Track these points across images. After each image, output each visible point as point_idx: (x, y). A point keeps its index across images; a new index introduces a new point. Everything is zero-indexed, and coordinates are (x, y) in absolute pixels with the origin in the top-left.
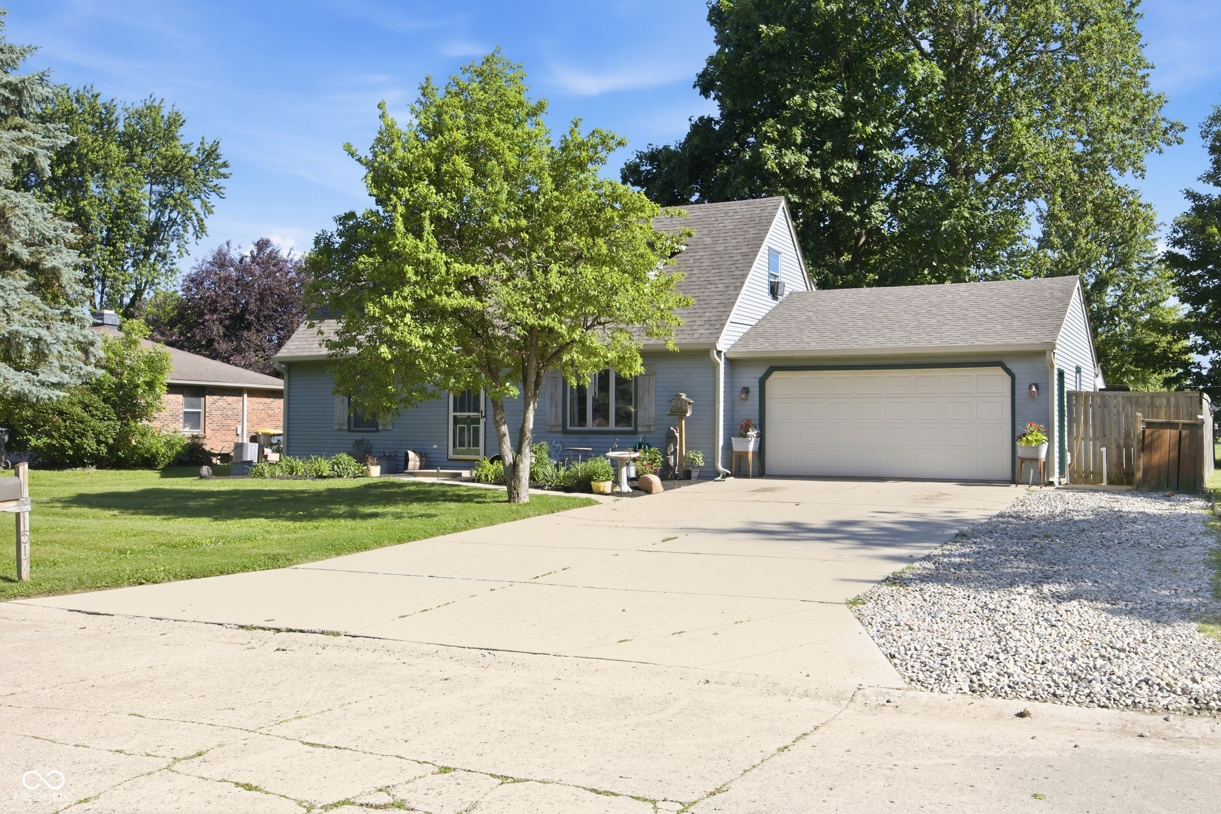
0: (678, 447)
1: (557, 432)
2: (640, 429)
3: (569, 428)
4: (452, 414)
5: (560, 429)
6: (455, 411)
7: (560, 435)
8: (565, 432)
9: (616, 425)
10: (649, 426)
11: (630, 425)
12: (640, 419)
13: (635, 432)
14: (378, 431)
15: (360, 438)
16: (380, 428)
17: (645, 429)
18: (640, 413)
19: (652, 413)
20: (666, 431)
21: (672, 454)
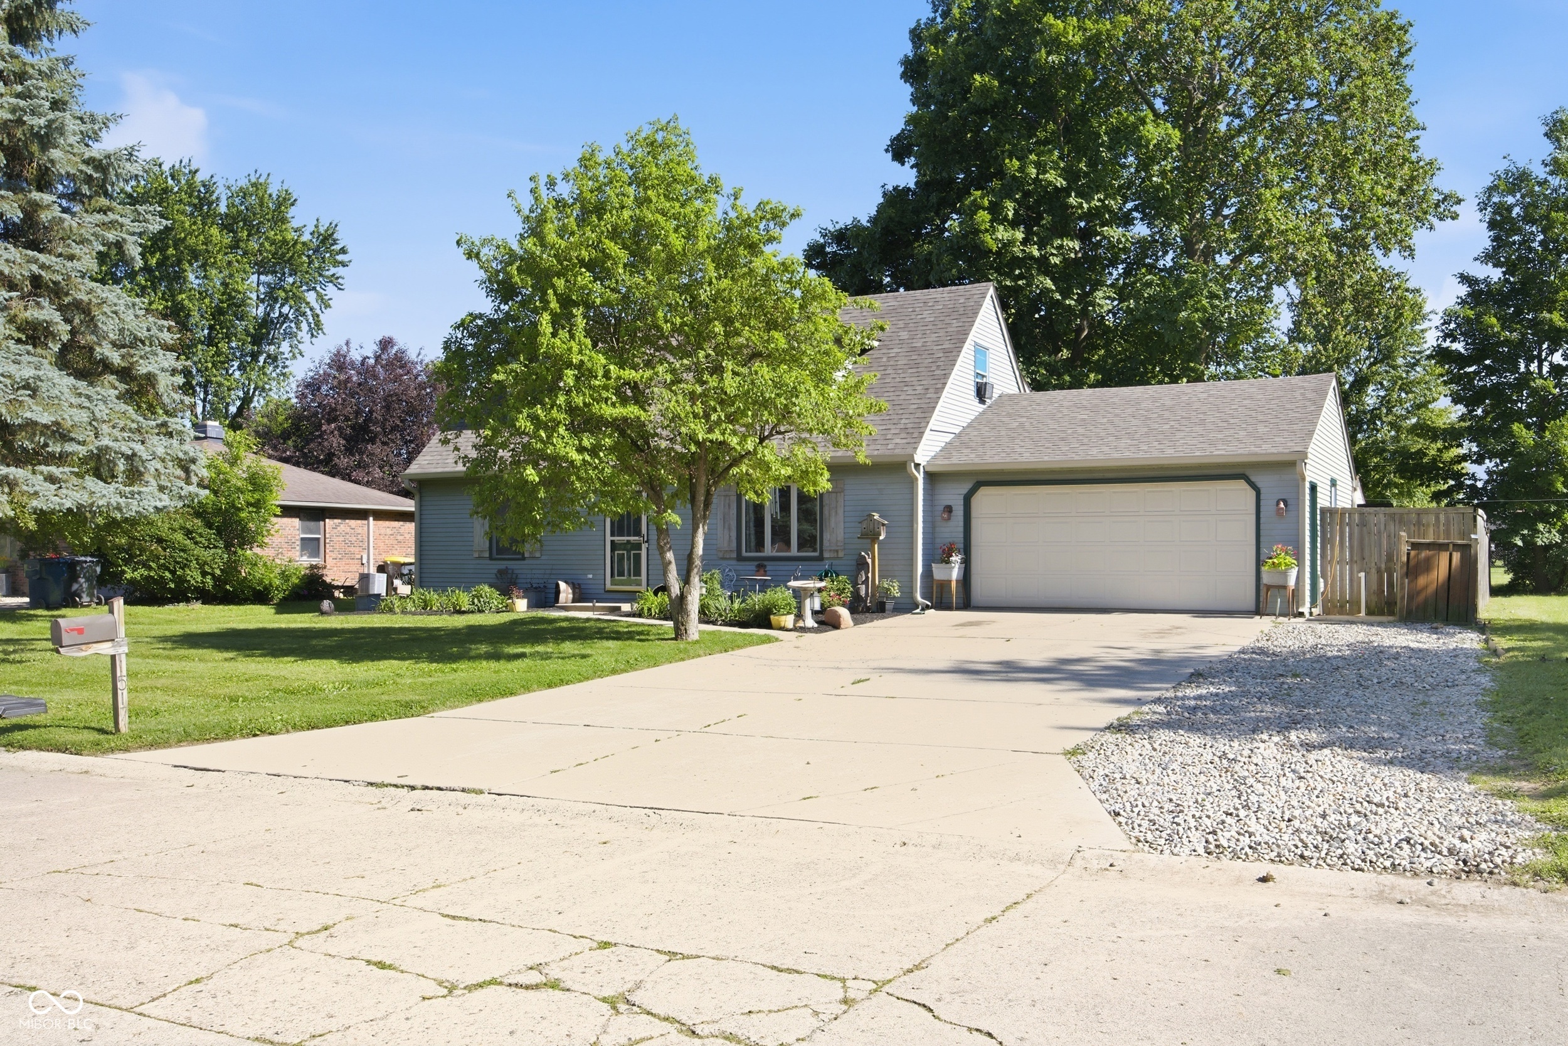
0: (870, 575)
1: (730, 559)
2: (826, 555)
3: (744, 554)
4: (609, 538)
5: (734, 555)
6: (612, 534)
7: (734, 562)
8: (740, 558)
9: (799, 550)
10: (837, 551)
11: (815, 550)
12: (826, 543)
13: (820, 558)
14: (523, 559)
15: (503, 567)
16: (526, 555)
17: (832, 555)
18: (827, 536)
19: (841, 536)
20: (856, 557)
21: (863, 583)
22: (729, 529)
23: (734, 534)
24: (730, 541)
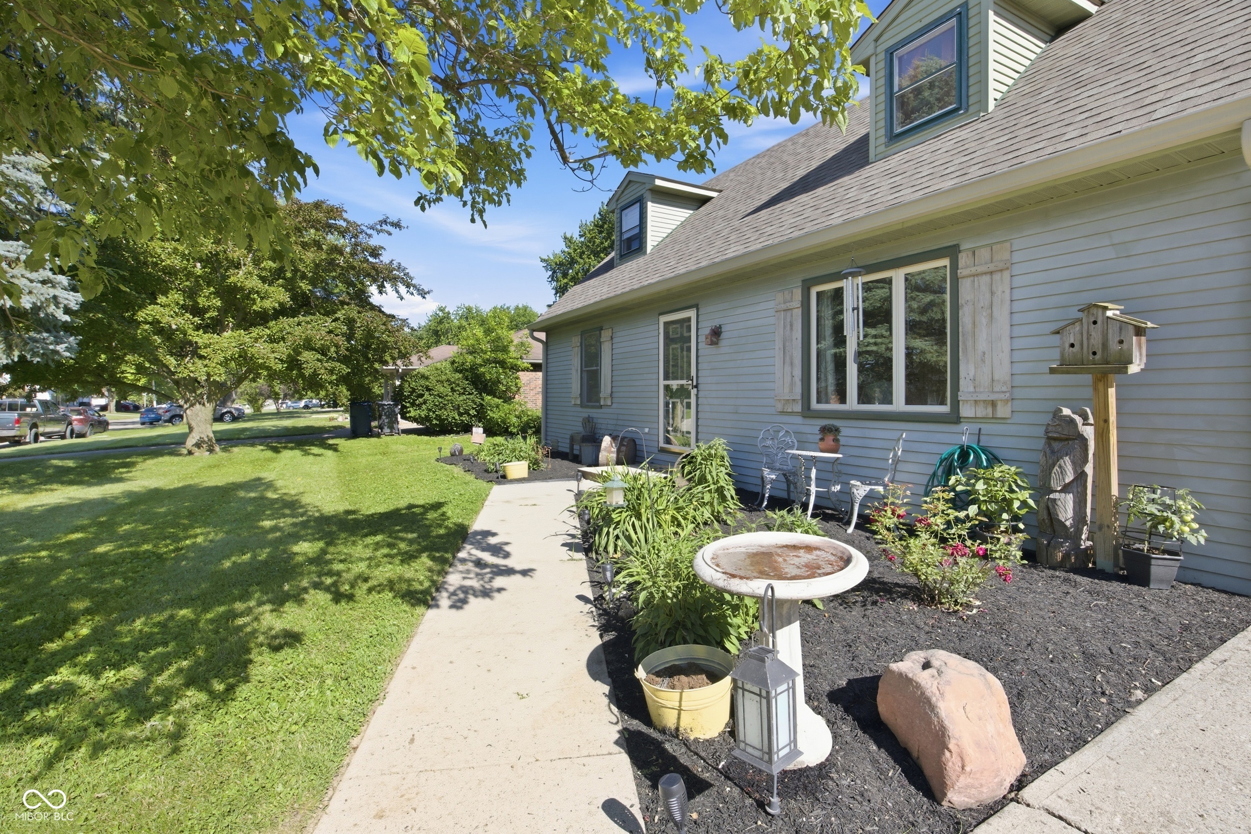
0: (1089, 469)
1: (792, 413)
2: (966, 411)
3: (814, 405)
4: (662, 383)
5: (798, 408)
6: (666, 378)
7: (799, 420)
8: (807, 412)
9: (908, 401)
10: (993, 404)
11: (942, 402)
12: (965, 386)
13: (954, 418)
14: (601, 407)
15: (587, 415)
16: (602, 403)
17: (981, 412)
18: (967, 370)
19: (1002, 372)
20: (1047, 419)
21: (1066, 489)
22: (792, 364)
23: (798, 372)
24: (792, 384)
